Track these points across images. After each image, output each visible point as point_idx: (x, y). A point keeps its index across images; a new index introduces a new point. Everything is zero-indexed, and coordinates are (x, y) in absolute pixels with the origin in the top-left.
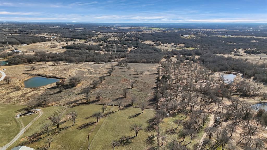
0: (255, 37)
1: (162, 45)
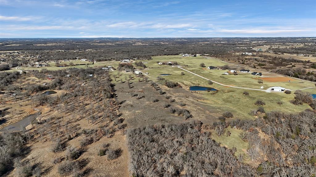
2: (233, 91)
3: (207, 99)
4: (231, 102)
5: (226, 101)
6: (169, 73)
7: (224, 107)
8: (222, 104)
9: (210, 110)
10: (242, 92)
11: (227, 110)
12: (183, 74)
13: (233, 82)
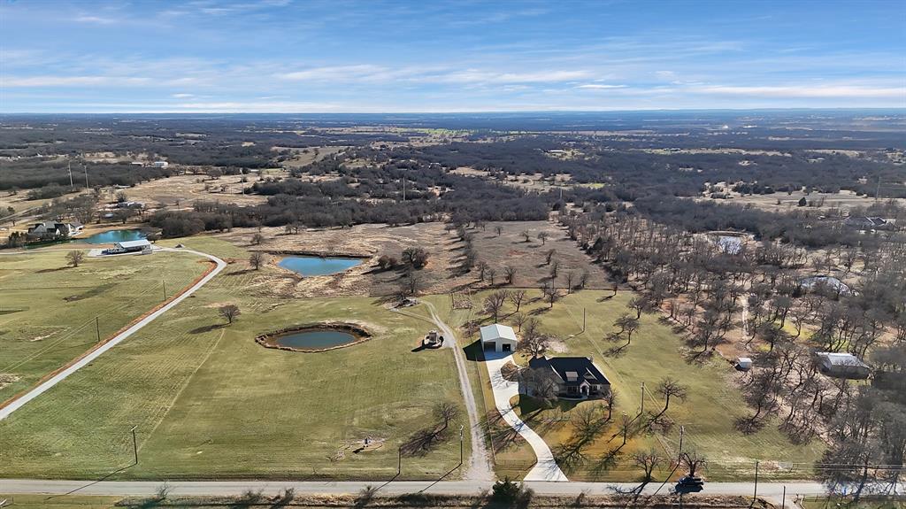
0: (744, 152)
1: (513, 177)
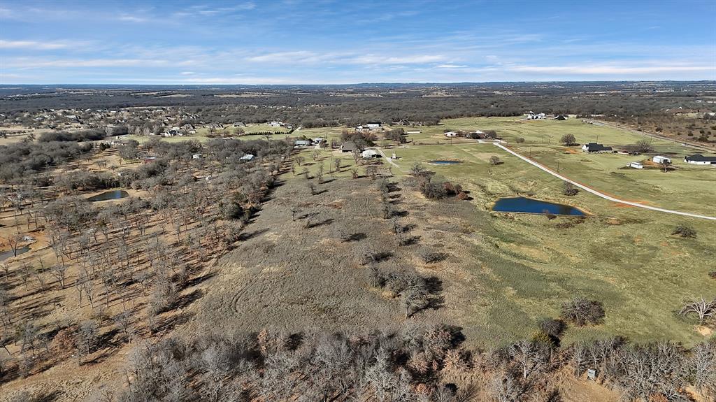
2: (641, 221)
3: (532, 244)
4: (616, 259)
5: (600, 254)
6: (458, 159)
7: (581, 278)
8: (578, 266)
9: (524, 285)
10: (671, 226)
11: (587, 290)
12: (497, 163)
13: (652, 193)
